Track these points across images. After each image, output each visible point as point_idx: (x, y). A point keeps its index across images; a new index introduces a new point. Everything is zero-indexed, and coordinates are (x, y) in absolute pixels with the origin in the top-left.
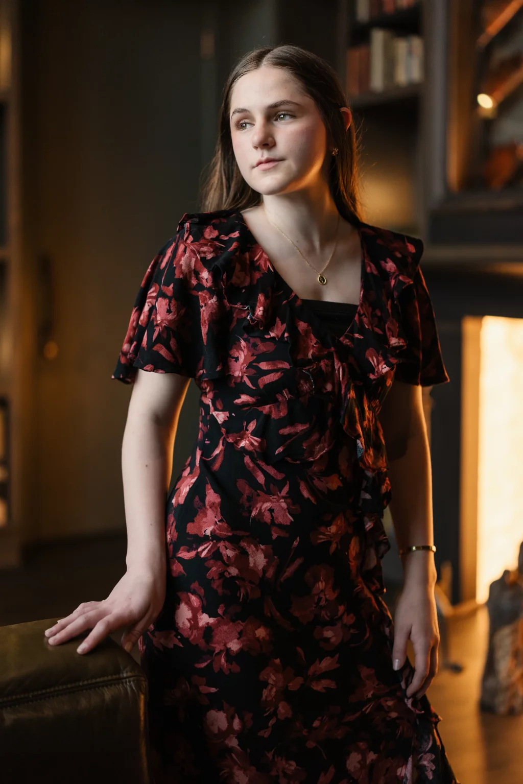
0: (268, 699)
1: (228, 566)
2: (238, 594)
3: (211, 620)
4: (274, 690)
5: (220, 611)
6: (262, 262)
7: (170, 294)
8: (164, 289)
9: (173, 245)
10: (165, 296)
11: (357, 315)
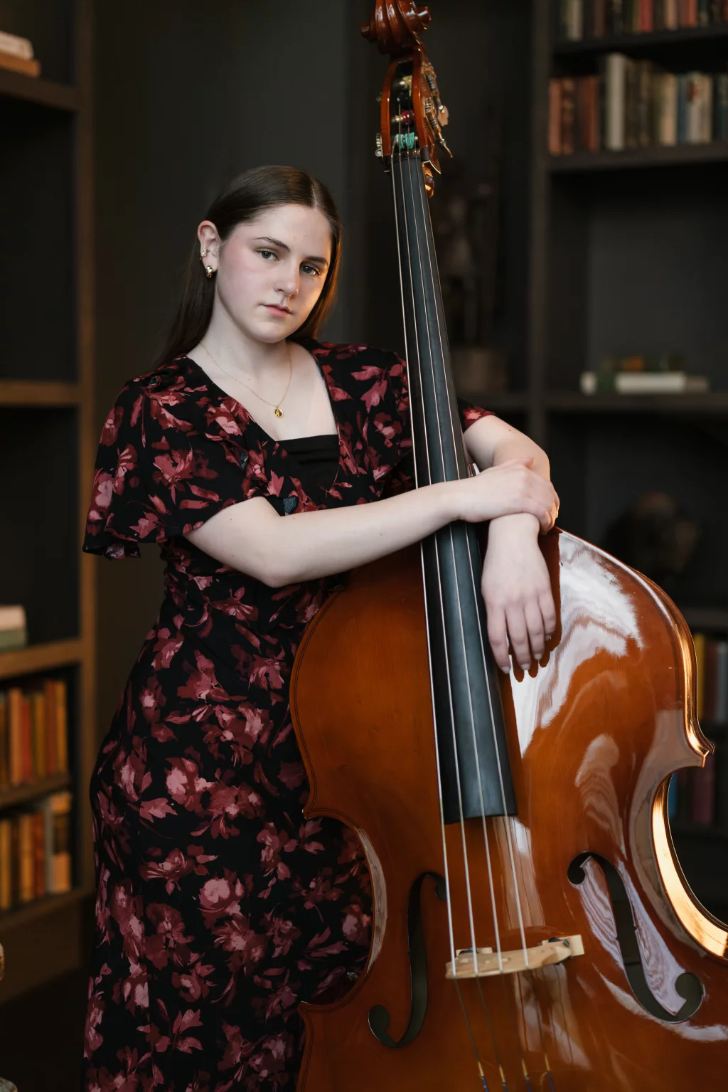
0: (268, 860)
1: (223, 730)
2: (232, 760)
3: (209, 785)
4: (272, 851)
5: (217, 776)
6: (240, 413)
7: (167, 447)
8: (157, 446)
9: (142, 397)
10: (162, 453)
11: (341, 458)
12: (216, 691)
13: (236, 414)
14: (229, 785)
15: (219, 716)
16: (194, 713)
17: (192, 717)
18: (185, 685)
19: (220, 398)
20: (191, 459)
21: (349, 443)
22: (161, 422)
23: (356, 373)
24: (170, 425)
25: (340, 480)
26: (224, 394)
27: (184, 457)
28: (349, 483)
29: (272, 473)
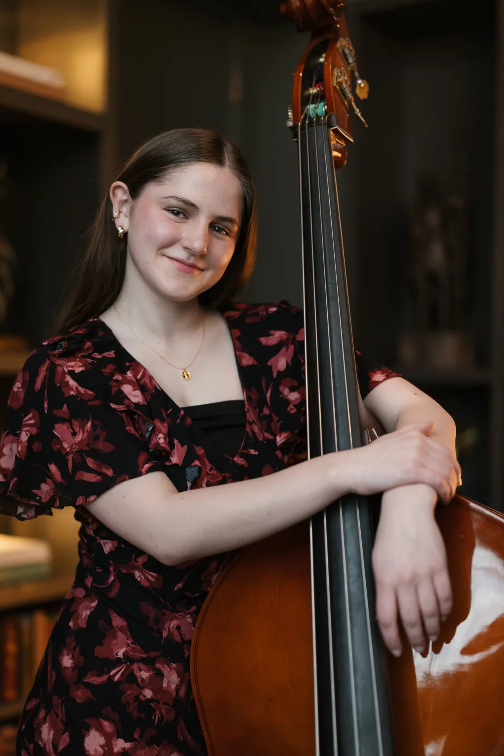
1: (142, 688)
2: (153, 718)
3: (128, 745)
5: (136, 736)
6: (146, 380)
7: (67, 416)
8: (57, 413)
9: (48, 362)
10: (63, 421)
11: (248, 425)
12: (133, 648)
13: (142, 382)
14: (149, 745)
15: (138, 675)
16: (112, 673)
17: (110, 677)
18: (102, 645)
19: (127, 364)
20: (89, 430)
21: (255, 408)
22: (64, 390)
23: (263, 338)
24: (72, 393)
25: (246, 447)
26: (132, 359)
27: (83, 427)
28: (256, 450)
29: (176, 441)
